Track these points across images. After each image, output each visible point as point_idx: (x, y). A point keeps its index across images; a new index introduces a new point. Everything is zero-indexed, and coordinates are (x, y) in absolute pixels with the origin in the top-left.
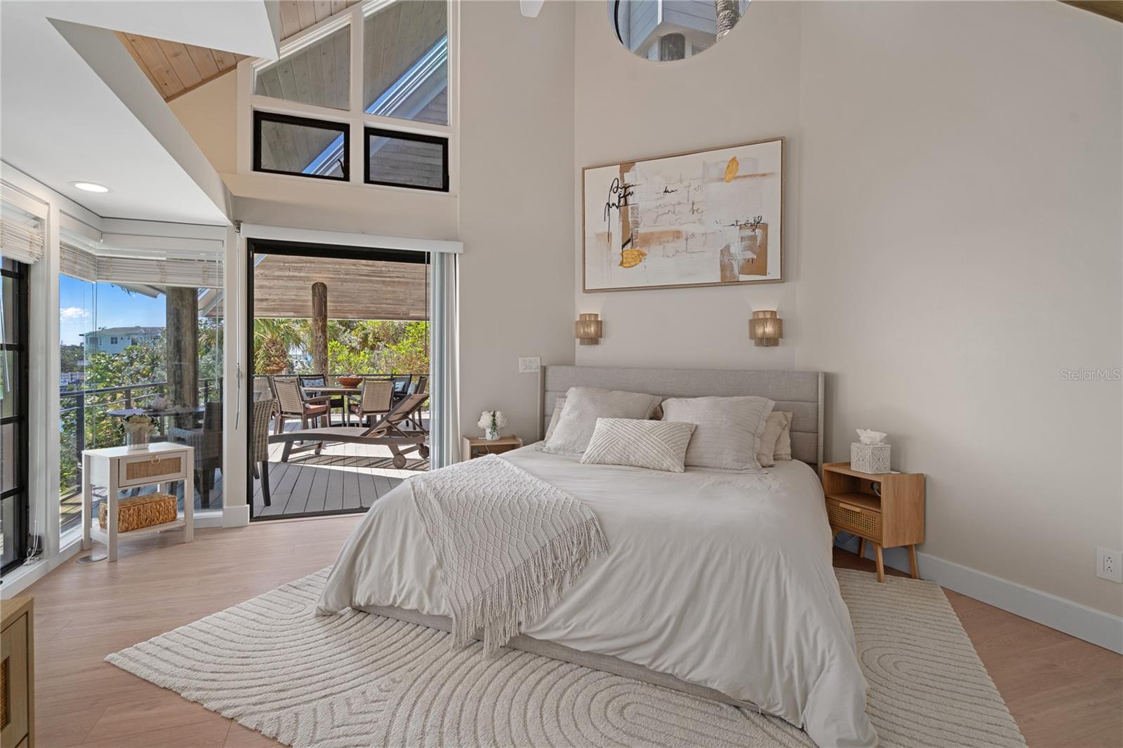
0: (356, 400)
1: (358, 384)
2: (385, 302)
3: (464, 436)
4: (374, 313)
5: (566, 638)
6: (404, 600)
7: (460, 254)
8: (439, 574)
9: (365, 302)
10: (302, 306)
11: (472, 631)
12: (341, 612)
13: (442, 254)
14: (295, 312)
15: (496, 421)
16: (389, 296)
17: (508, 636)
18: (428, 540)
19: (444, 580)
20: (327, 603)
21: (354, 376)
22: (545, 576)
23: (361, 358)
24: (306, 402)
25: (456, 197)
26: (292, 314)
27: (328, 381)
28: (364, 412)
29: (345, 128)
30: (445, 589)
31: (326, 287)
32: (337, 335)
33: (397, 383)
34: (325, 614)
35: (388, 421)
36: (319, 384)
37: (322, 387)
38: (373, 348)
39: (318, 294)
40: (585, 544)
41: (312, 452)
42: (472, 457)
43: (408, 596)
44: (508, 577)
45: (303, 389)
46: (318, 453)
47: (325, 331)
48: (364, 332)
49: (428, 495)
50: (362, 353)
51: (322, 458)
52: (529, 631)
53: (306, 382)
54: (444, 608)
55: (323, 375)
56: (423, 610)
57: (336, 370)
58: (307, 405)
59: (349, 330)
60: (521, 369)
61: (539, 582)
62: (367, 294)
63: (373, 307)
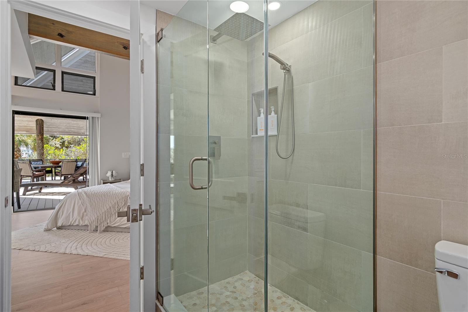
0: (58, 170)
1: (59, 163)
2: (73, 128)
3: (101, 180)
4: (68, 133)
5: (120, 225)
6: (74, 222)
7: (100, 118)
8: (85, 214)
9: (63, 128)
10: (30, 129)
11: (94, 227)
12: (53, 229)
13: (93, 117)
14: (26, 132)
15: (113, 174)
16: (75, 126)
17: (105, 227)
18: (82, 205)
19: (87, 215)
20: (48, 227)
21: (57, 160)
22: (115, 210)
23: (61, 152)
24: (34, 171)
25: (98, 97)
26: (25, 132)
27: (44, 162)
28: (62, 175)
29: (54, 71)
30: (87, 217)
31: (43, 121)
32: (49, 142)
33: (78, 163)
34: (47, 230)
35: (73, 177)
36: (40, 163)
37: (41, 165)
38: (67, 147)
39: (39, 124)
40: (126, 201)
41: (38, 191)
42: (103, 184)
43: (75, 221)
44: (105, 212)
45: (32, 166)
46: (40, 192)
47: (43, 140)
48: (62, 140)
49: (82, 193)
50: (62, 150)
51: (42, 193)
52: (111, 224)
53: (33, 163)
54: (86, 223)
55: (41, 160)
56: (80, 224)
57: (48, 158)
58: (34, 172)
59: (55, 139)
60: (123, 156)
61: (113, 212)
62: (64, 125)
63: (67, 130)
